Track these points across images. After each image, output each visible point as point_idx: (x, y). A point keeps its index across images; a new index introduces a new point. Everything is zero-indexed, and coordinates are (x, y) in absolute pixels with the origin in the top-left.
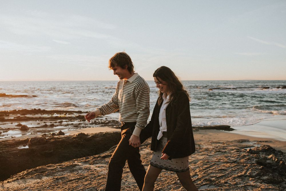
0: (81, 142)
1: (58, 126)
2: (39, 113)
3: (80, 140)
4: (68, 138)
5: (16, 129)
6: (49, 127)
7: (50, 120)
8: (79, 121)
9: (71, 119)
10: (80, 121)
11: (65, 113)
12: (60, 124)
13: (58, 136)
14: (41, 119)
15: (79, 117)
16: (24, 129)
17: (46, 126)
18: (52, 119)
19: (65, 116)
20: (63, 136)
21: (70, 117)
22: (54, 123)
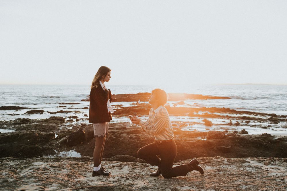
0: (265, 143)
1: (244, 125)
2: (228, 112)
3: (263, 141)
4: (251, 137)
5: (201, 123)
6: (233, 126)
7: (237, 119)
8: (269, 123)
9: (260, 120)
10: (271, 123)
11: (255, 115)
12: (246, 124)
13: (240, 134)
14: (228, 118)
15: (271, 119)
16: (209, 124)
17: (231, 124)
18: (239, 119)
19: (255, 117)
20: (245, 135)
21: (260, 119)
22: (240, 122)
